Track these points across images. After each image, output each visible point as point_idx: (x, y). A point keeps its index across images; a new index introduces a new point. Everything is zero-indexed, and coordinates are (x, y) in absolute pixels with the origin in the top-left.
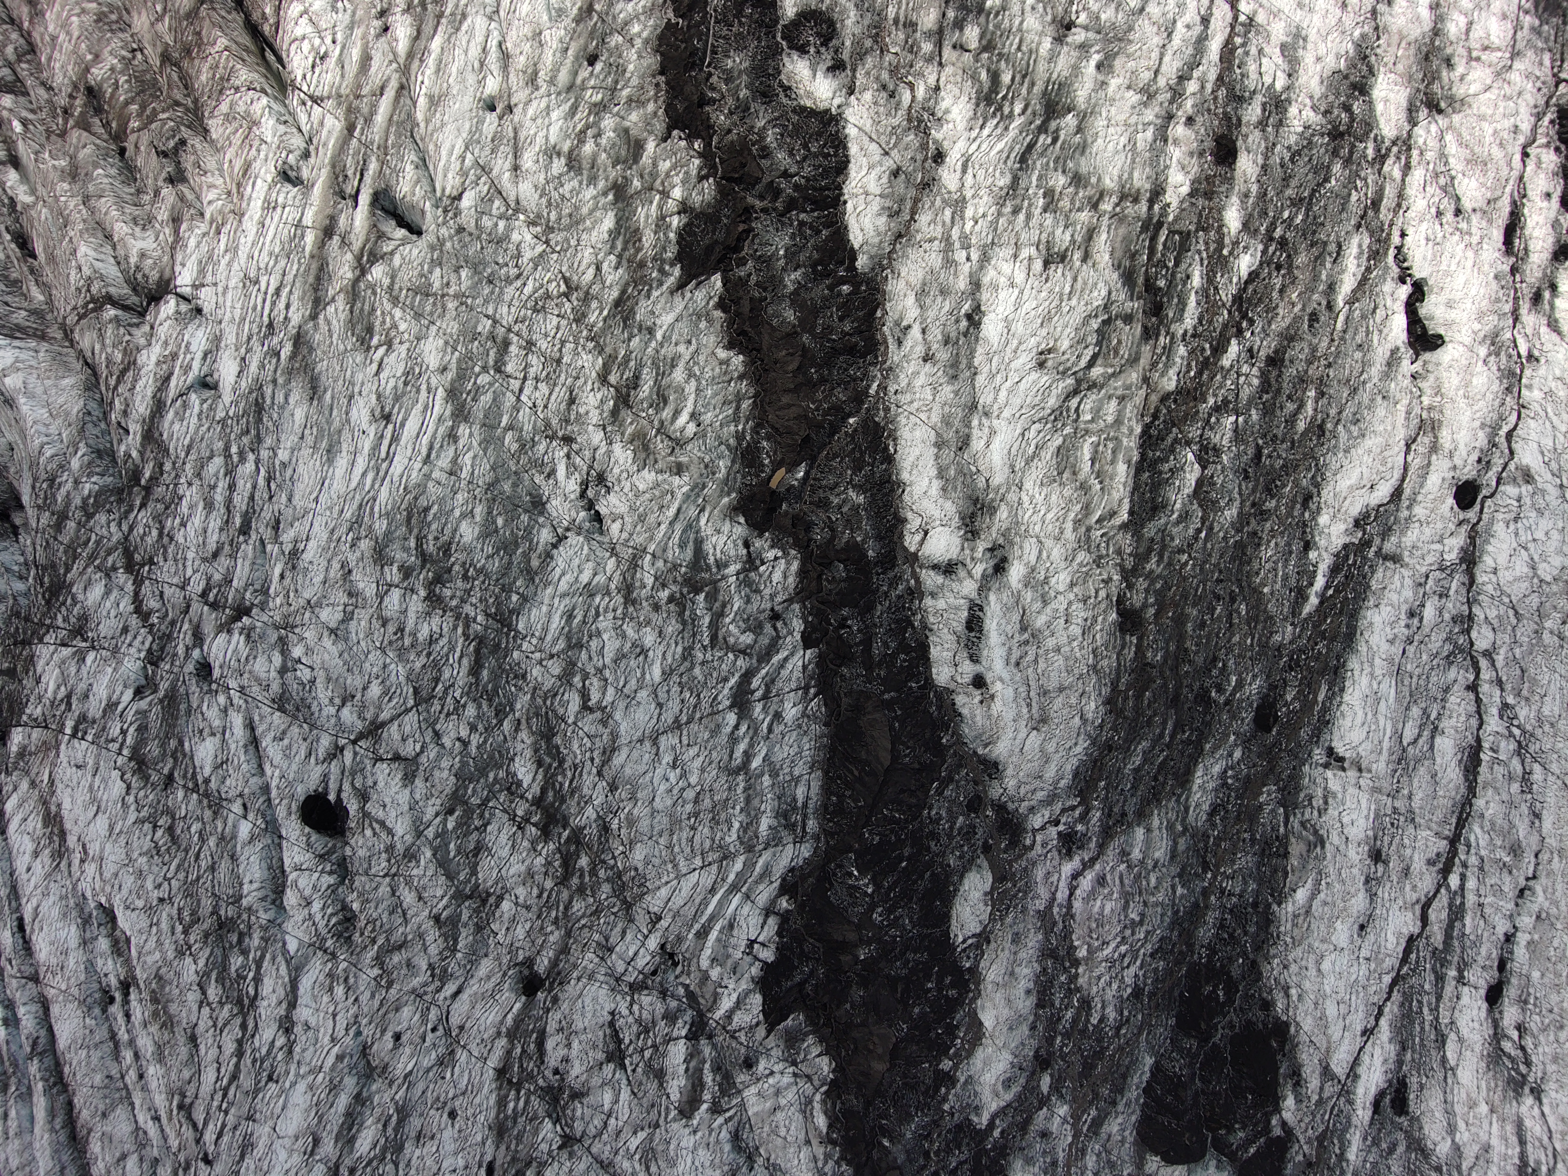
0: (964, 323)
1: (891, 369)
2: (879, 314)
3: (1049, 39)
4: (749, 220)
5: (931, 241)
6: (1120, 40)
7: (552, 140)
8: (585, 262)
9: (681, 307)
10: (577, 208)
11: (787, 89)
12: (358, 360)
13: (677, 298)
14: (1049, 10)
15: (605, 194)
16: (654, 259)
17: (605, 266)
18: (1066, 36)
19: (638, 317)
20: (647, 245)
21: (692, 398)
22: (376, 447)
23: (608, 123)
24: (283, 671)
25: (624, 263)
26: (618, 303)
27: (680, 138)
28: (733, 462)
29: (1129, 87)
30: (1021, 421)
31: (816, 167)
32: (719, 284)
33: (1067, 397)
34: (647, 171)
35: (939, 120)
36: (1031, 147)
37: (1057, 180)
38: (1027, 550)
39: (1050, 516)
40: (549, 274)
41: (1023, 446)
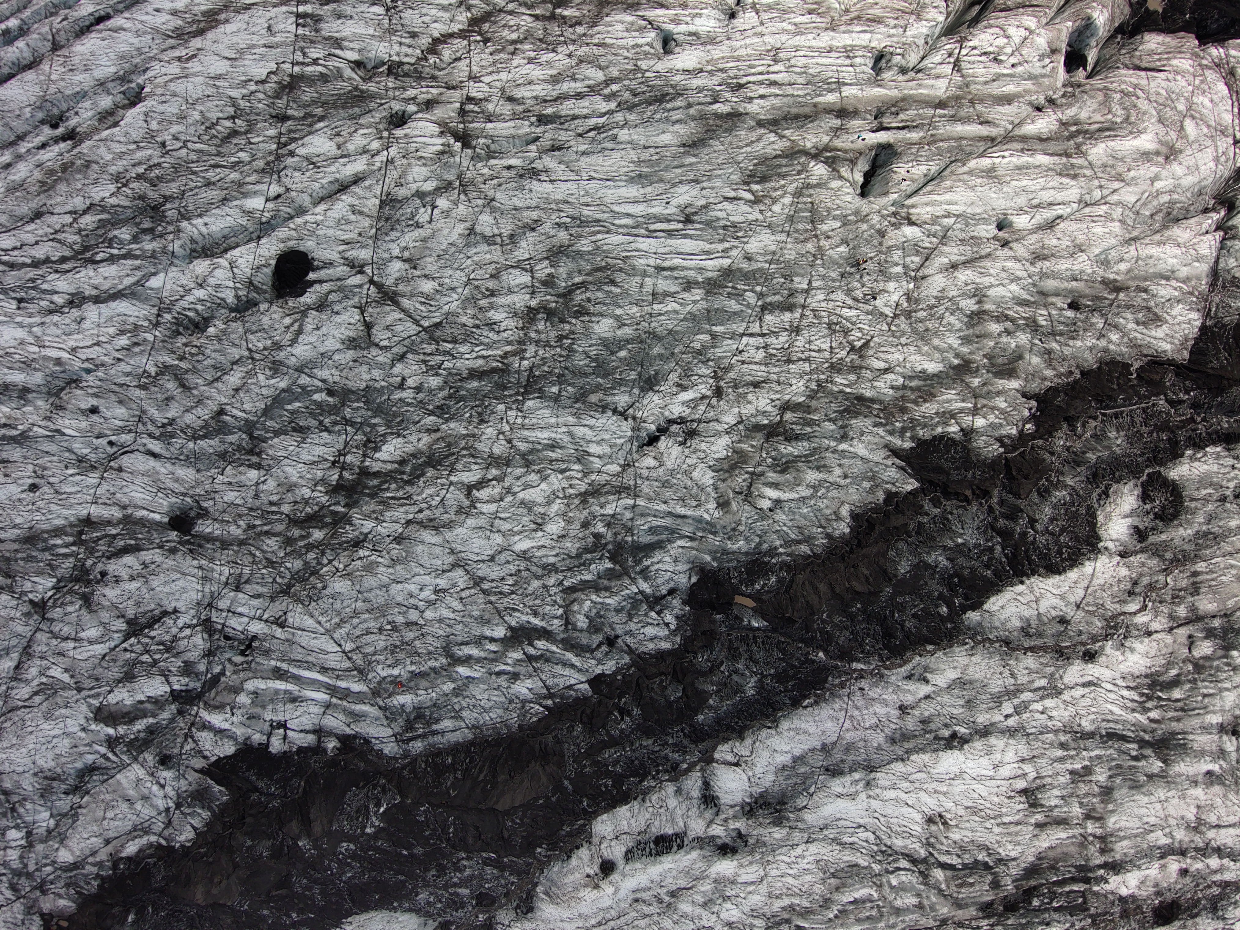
0: (946, 733)
1: (882, 676)
2: (930, 647)
3: (1220, 719)
4: (978, 497)
5: (1012, 675)
7: (991, 292)
8: (889, 356)
9: (875, 459)
10: (936, 334)
11: (1106, 494)
12: (733, 177)
13: (883, 453)
15: (957, 356)
16: (912, 420)
17: (890, 376)
18: (1227, 733)
19: (853, 421)
20: (923, 409)
21: (794, 495)
22: (658, 219)
23: (1023, 338)
24: (420, 195)
25: (900, 393)
26: (861, 399)
27: (1030, 409)
28: (746, 554)
29: (1199, 807)
30: (871, 820)
31: (1047, 547)
32: (909, 488)
33: (907, 855)
34: (991, 388)
35: (1122, 645)
36: (1124, 738)
37: (1102, 773)
38: (750, 870)
39: (790, 880)
40: (867, 327)
41: (848, 830)
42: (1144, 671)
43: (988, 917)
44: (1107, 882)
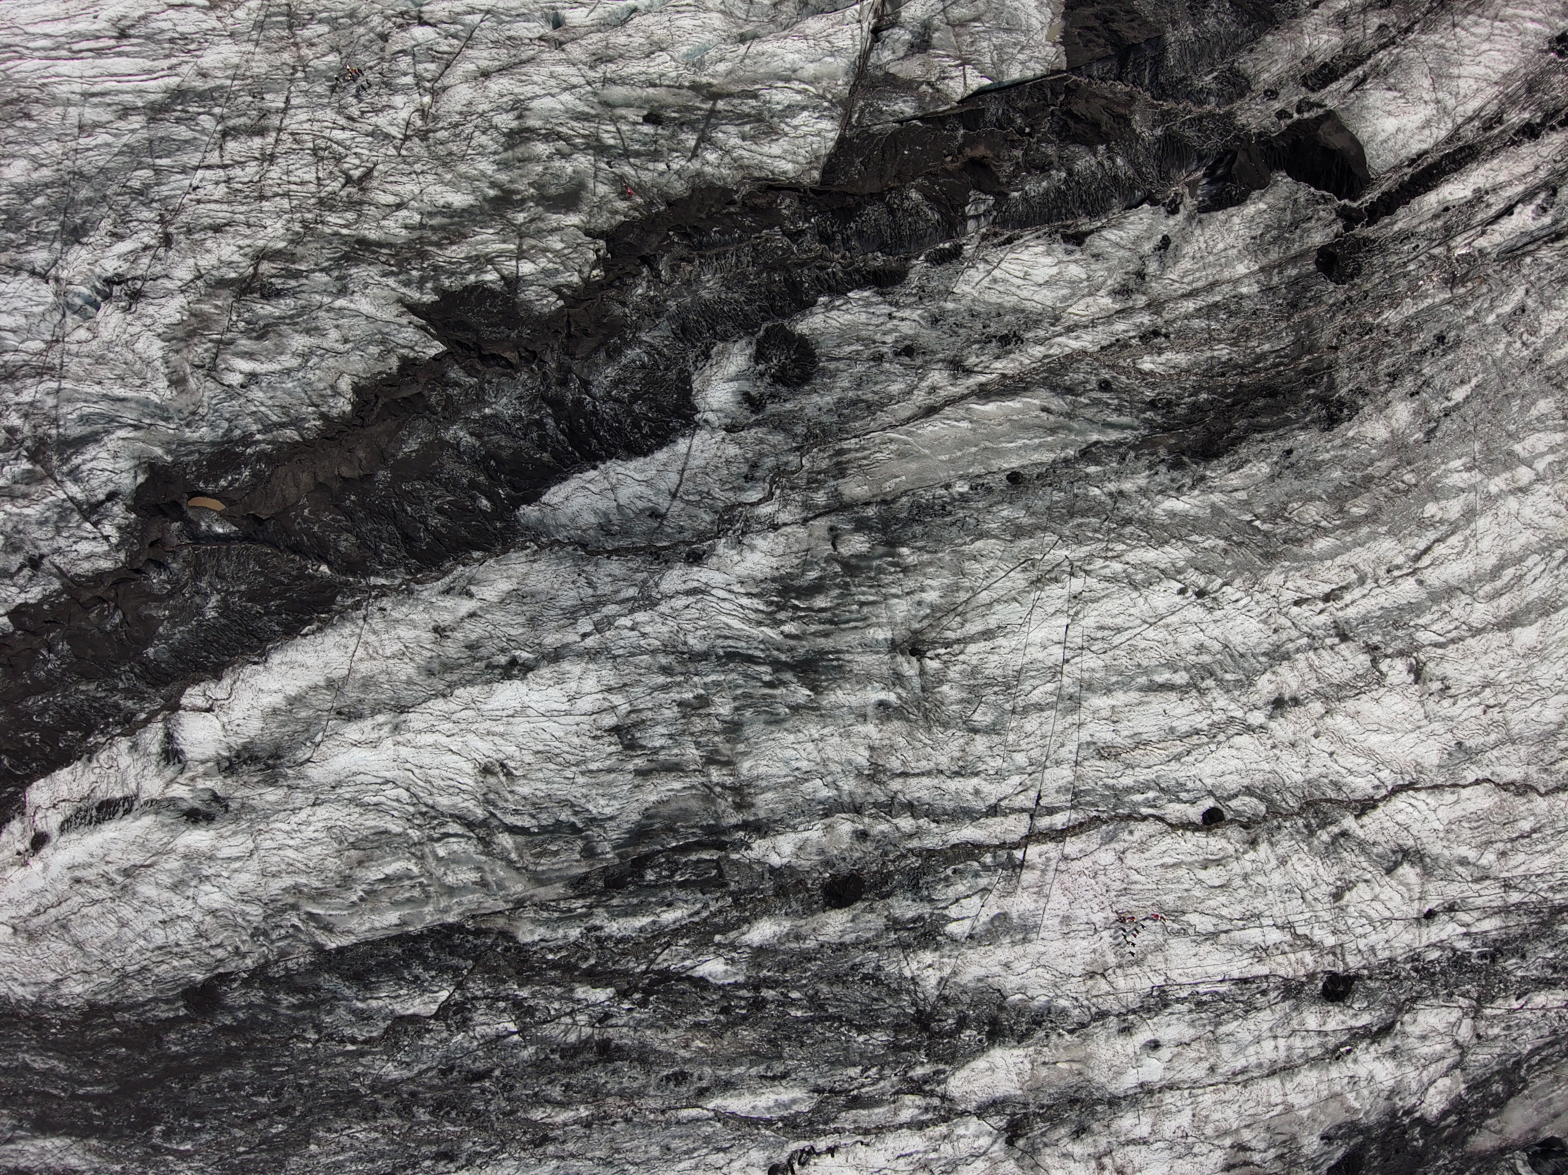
0: (503, 659)
1: (411, 593)
2: (476, 554)
3: (889, 635)
4: (527, 362)
5: (590, 584)
6: (926, 717)
7: (535, 104)
8: (399, 188)
9: (386, 317)
10: (463, 158)
11: (706, 354)
13: (395, 309)
14: (925, 623)
15: (493, 185)
16: (436, 268)
17: (404, 213)
18: (903, 653)
19: (353, 271)
20: (448, 253)
21: (275, 367)
22: (83, 36)
23: (583, 162)
25: (416, 234)
26: (364, 243)
27: (597, 251)
29: (871, 748)
30: (401, 773)
31: (616, 418)
32: (432, 352)
33: (459, 817)
34: (541, 225)
35: (740, 542)
36: (751, 659)
37: (723, 705)
38: (233, 841)
39: (290, 853)
40: (366, 152)
41: (371, 787)
42: (768, 573)
43: (582, 896)
44: (749, 847)
